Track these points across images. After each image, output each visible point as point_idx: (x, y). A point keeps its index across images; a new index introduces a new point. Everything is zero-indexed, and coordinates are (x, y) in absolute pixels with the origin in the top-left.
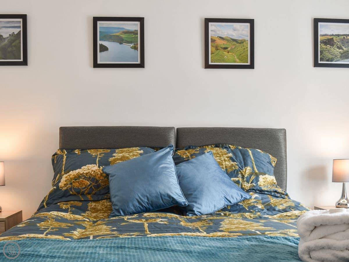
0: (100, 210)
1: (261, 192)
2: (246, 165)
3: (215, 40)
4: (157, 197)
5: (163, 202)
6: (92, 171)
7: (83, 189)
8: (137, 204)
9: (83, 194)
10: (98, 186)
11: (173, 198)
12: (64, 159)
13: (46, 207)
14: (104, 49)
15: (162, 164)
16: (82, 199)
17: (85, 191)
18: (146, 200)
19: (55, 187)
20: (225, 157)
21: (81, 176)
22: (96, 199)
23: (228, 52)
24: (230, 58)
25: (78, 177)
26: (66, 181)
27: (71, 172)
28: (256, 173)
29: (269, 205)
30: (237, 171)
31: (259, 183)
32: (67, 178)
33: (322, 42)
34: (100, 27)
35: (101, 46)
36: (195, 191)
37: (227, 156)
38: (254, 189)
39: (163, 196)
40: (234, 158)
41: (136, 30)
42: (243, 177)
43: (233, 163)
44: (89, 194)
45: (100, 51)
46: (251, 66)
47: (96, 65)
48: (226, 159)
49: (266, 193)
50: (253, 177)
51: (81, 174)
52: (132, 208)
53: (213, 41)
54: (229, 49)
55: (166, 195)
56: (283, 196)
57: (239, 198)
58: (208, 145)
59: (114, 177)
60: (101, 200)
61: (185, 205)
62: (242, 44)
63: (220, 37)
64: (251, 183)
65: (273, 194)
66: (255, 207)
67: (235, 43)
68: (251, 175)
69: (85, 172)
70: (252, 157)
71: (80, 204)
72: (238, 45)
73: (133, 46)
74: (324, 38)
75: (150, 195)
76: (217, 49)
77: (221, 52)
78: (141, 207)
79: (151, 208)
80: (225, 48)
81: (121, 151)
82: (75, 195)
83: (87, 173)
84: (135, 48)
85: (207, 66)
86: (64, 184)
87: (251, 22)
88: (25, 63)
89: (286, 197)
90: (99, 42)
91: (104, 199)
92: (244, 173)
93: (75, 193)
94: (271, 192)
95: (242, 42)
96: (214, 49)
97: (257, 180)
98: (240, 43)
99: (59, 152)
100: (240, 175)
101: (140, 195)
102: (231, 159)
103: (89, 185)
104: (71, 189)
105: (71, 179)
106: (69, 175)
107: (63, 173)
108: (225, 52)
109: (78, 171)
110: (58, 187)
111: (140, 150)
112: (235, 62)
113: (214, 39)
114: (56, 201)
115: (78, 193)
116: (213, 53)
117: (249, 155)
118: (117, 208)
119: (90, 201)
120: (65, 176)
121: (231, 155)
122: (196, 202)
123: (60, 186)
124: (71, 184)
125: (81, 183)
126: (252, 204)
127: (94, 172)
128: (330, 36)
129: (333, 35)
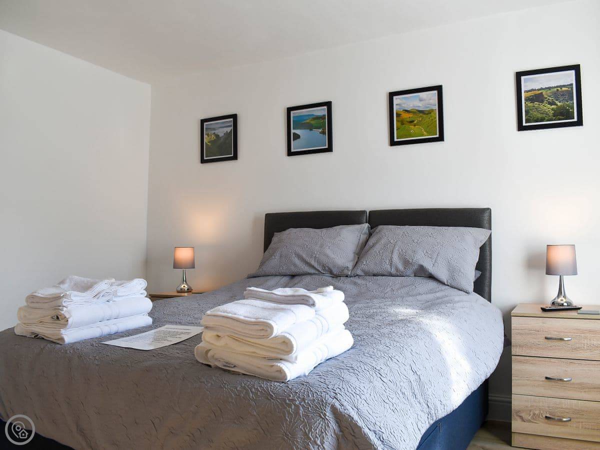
3: (401, 115)
14: (297, 137)
23: (415, 126)
24: (417, 131)
33: (528, 99)
34: (293, 117)
35: (294, 134)
41: (324, 115)
45: (294, 140)
46: (441, 138)
47: (290, 153)
53: (398, 115)
54: (415, 122)
62: (429, 115)
63: (406, 111)
67: (421, 115)
72: (425, 116)
73: (322, 131)
74: (530, 94)
76: (403, 124)
77: (407, 126)
80: (412, 122)
84: (323, 133)
85: (393, 143)
87: (439, 89)
88: (235, 157)
90: (293, 131)
95: (430, 112)
96: (399, 124)
98: (428, 114)
108: (411, 126)
112: (423, 135)
113: (399, 112)
116: (398, 129)
128: (539, 90)
129: (542, 89)
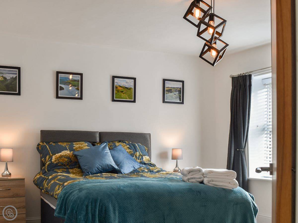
0: (75, 173)
1: (145, 164)
2: (136, 151)
3: (117, 87)
4: (106, 166)
5: (109, 168)
6: (67, 154)
7: (65, 162)
8: (97, 169)
9: (64, 165)
10: (71, 161)
11: (113, 167)
12: (48, 148)
13: (47, 172)
14: (62, 89)
15: (105, 151)
16: (65, 168)
17: (65, 164)
18: (101, 168)
19: (50, 162)
20: (125, 147)
21: (62, 156)
22: (72, 168)
23: (123, 94)
24: (124, 96)
25: (61, 157)
26: (55, 159)
27: (57, 154)
28: (141, 155)
29: (150, 170)
30: (133, 154)
31: (143, 160)
32: (55, 158)
33: (167, 91)
34: (60, 77)
35: (60, 87)
36: (120, 163)
37: (126, 146)
38: (142, 163)
39: (108, 166)
40: (130, 147)
41: (78, 80)
42: (136, 157)
43: (130, 150)
44: (67, 165)
45: (60, 90)
46: (134, 101)
47: (57, 97)
48: (127, 148)
49: (147, 164)
50: (140, 157)
51: (62, 155)
52: (95, 171)
53: (116, 88)
54: (124, 92)
55: (110, 165)
56: (154, 166)
57: (138, 167)
58: (115, 141)
59: (83, 157)
60: (74, 168)
61: (118, 169)
62: (130, 90)
63: (120, 86)
64: (140, 160)
65: (150, 165)
66: (144, 171)
67: (127, 89)
68: (139, 156)
69: (64, 154)
70: (138, 147)
71: (65, 170)
72: (128, 90)
73: (77, 88)
75: (102, 165)
77: (120, 93)
78: (98, 170)
79: (103, 171)
80: (122, 92)
81: (76, 143)
82: (61, 166)
83: (65, 155)
84: (78, 89)
85: (113, 100)
86: (55, 160)
87: (135, 79)
88: (19, 94)
89: (155, 166)
90: (59, 85)
91: (75, 168)
92: (136, 155)
93: (61, 165)
94: (149, 164)
95: (130, 89)
96: (117, 92)
97: (143, 159)
98: (129, 89)
99: (41, 144)
100: (135, 156)
101: (98, 165)
102: (129, 148)
103: (67, 161)
104: (58, 163)
105: (58, 158)
106: (56, 156)
107: (51, 154)
108: (122, 94)
109: (60, 154)
110: (51, 161)
111: (86, 143)
112: (127, 99)
114: (52, 169)
115: (62, 165)
116: (116, 94)
117: (137, 147)
118: (87, 171)
119: (69, 169)
120: (54, 156)
121: (128, 146)
122: (122, 168)
123: (52, 162)
124: (58, 160)
125: (63, 160)
126: (142, 169)
127: (69, 154)
128: (170, 88)
129: (172, 88)
